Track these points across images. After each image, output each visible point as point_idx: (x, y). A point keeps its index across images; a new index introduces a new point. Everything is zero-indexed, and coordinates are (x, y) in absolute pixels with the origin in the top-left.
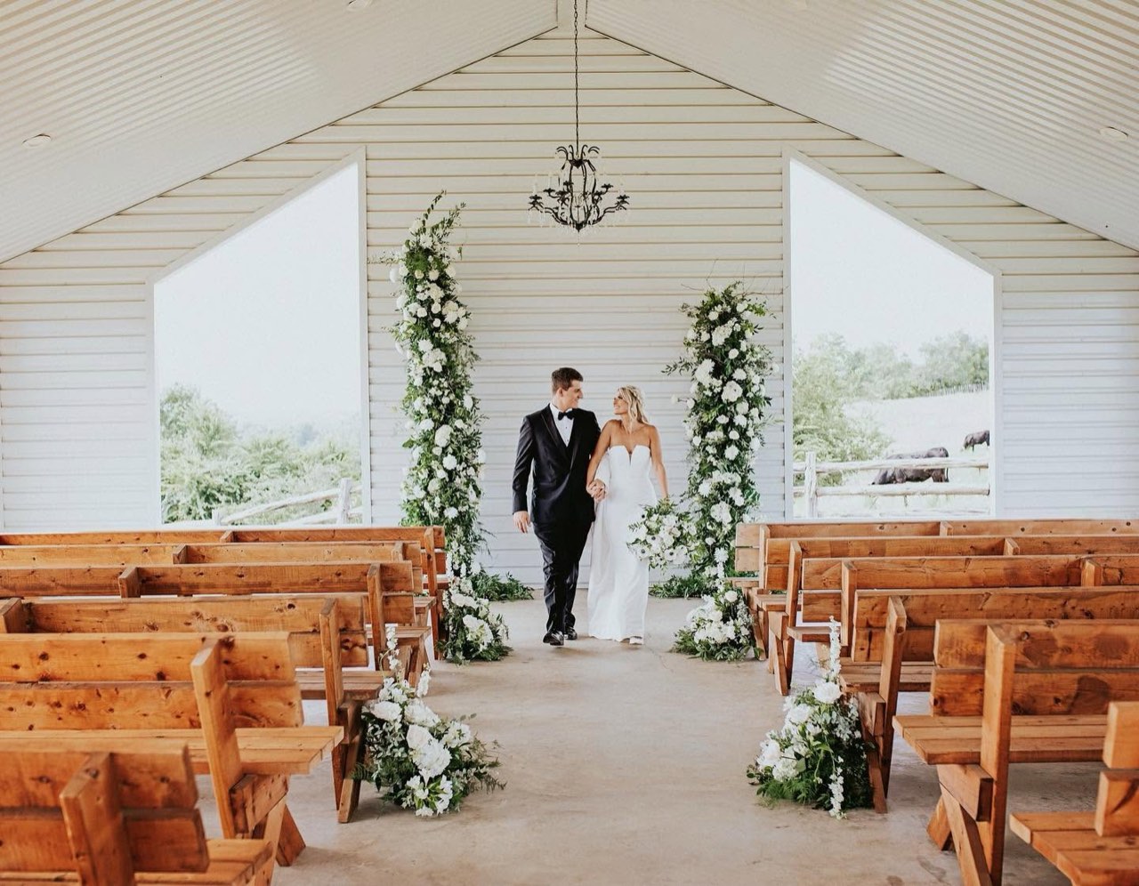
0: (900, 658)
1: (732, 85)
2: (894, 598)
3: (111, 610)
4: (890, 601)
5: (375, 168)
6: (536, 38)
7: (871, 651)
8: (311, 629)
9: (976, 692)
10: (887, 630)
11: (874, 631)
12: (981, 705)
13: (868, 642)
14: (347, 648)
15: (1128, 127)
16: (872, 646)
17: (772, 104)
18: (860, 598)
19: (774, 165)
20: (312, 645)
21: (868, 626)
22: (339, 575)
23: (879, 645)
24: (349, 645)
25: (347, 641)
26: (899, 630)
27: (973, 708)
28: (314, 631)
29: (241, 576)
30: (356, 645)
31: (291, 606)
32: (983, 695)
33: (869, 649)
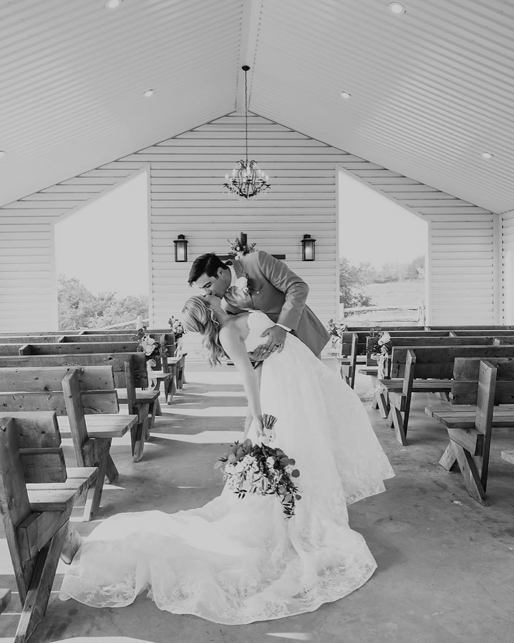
0: (412, 376)
1: (313, 137)
2: (410, 350)
3: (22, 361)
4: (408, 351)
5: (154, 173)
6: (226, 116)
7: (399, 374)
8: (121, 369)
9: (474, 393)
10: (406, 364)
11: (401, 365)
12: (476, 400)
13: (398, 369)
14: (138, 378)
15: (493, 151)
16: (400, 371)
17: (330, 146)
18: (394, 350)
19: (331, 173)
20: (121, 377)
21: (398, 362)
22: (125, 348)
23: (403, 371)
24: (139, 377)
25: (138, 375)
26: (412, 364)
27: (472, 401)
28: (122, 370)
29: (79, 349)
30: (142, 377)
31: (110, 359)
32: (477, 394)
33: (398, 373)
